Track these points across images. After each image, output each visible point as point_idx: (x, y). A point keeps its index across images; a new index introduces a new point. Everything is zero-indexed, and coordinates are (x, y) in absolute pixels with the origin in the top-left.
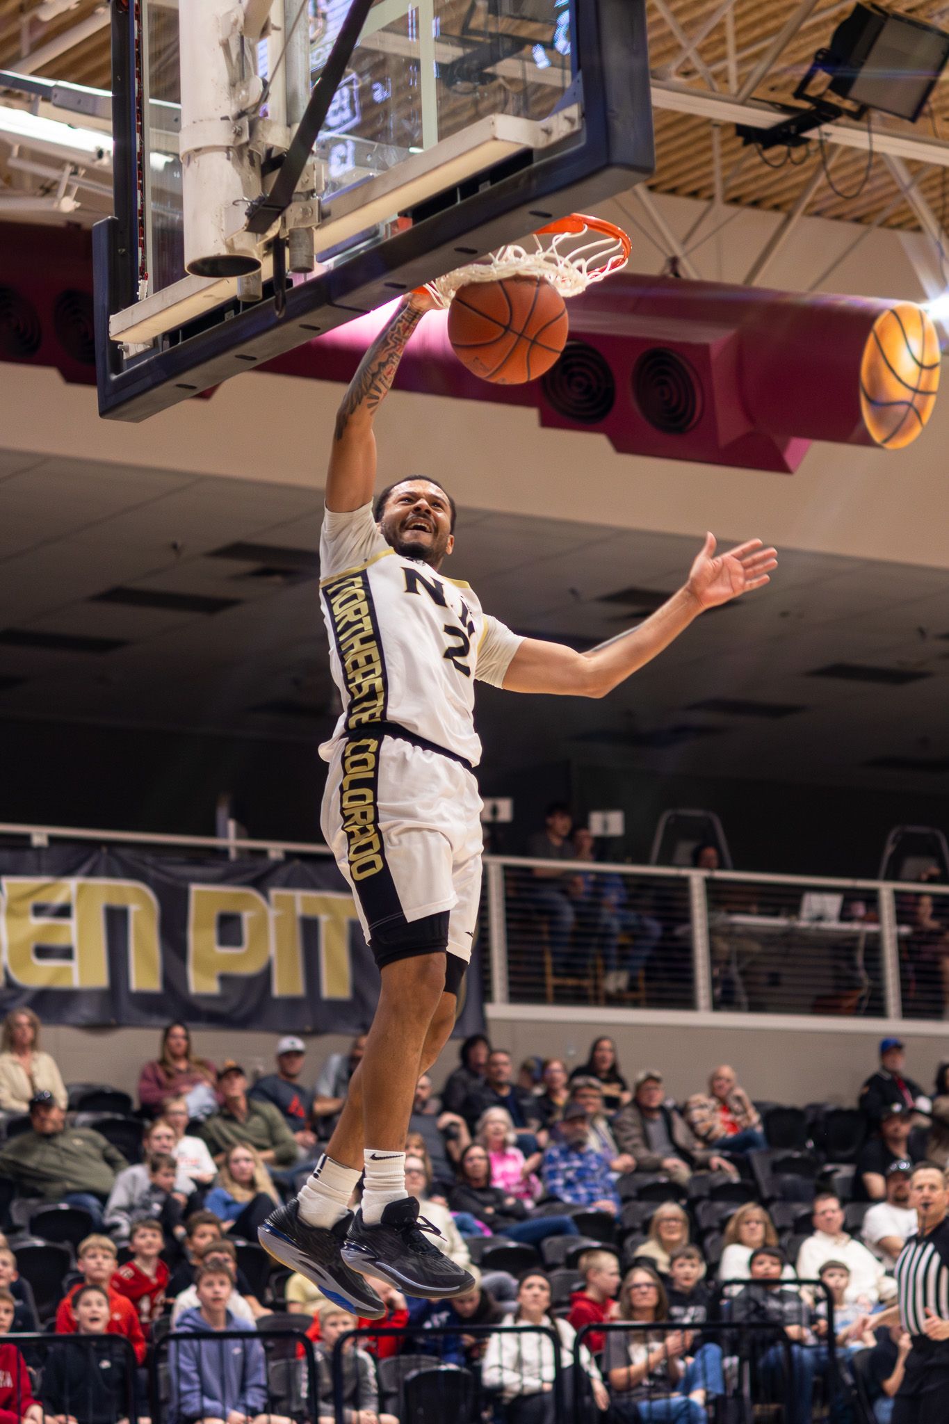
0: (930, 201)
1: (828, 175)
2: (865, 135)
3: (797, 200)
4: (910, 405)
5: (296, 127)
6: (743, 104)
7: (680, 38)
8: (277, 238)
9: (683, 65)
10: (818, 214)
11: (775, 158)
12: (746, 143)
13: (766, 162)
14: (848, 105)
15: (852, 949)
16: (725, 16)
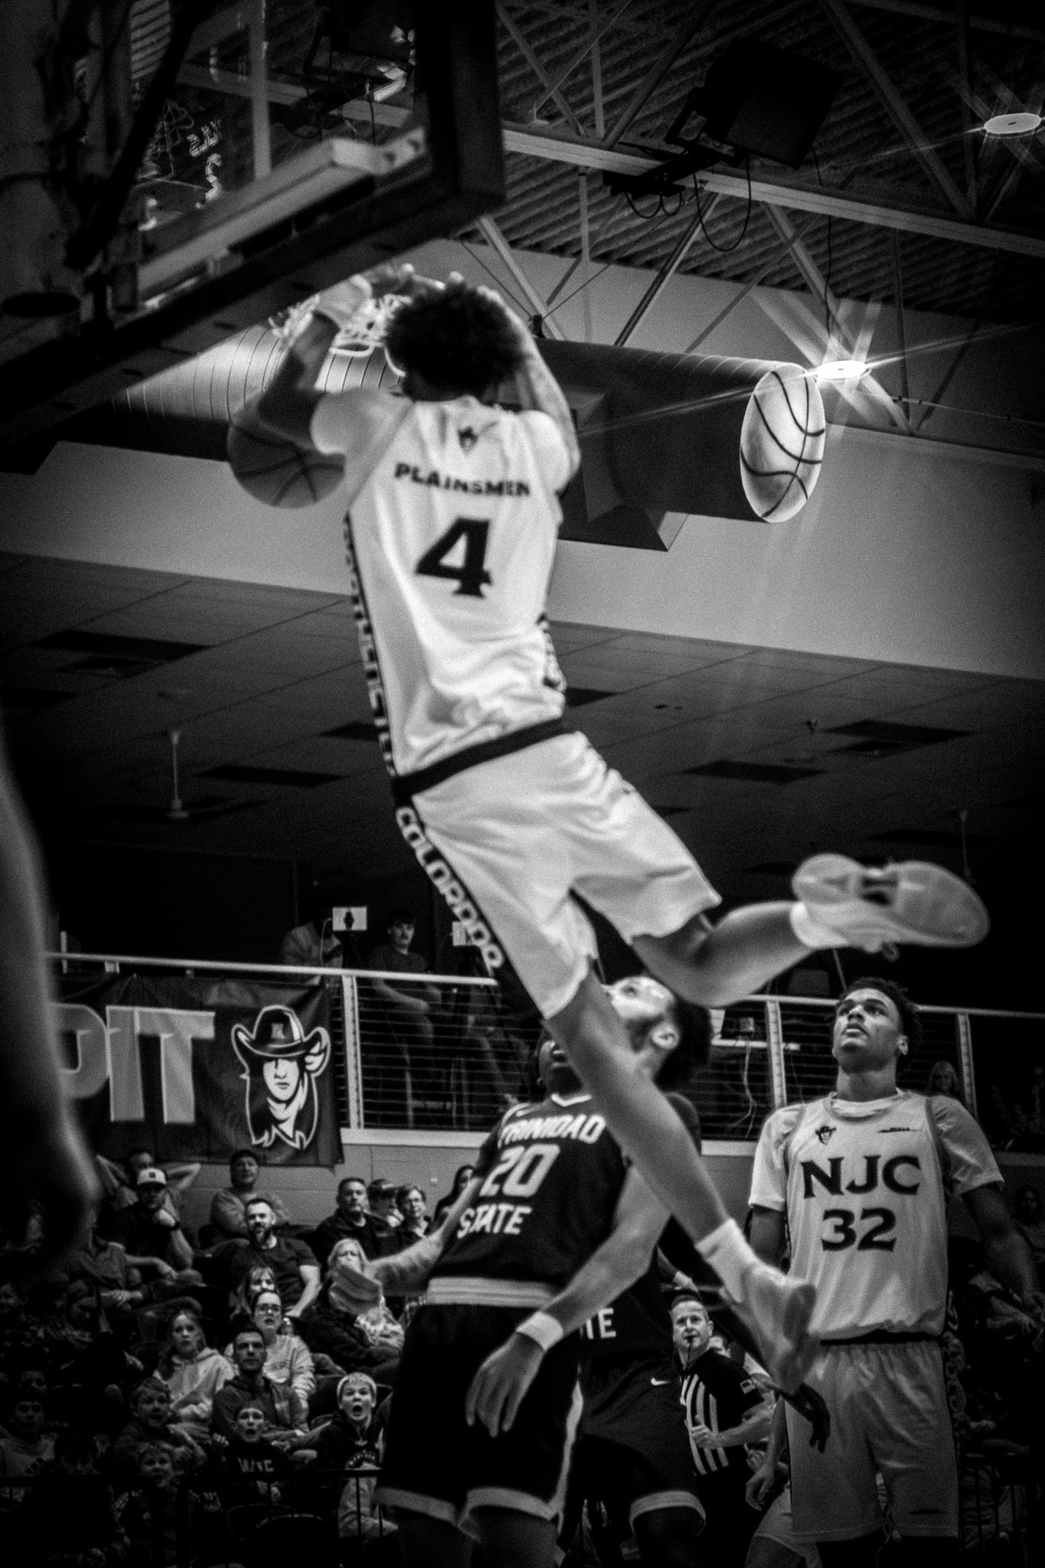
0: (815, 258)
1: (704, 229)
2: (744, 183)
3: (671, 257)
4: (794, 475)
5: (118, 153)
6: (610, 149)
7: (543, 78)
8: (98, 273)
9: (544, 106)
10: (694, 271)
11: (647, 209)
12: (614, 193)
13: (637, 214)
14: (726, 150)
15: (738, 1067)
16: (590, 54)
